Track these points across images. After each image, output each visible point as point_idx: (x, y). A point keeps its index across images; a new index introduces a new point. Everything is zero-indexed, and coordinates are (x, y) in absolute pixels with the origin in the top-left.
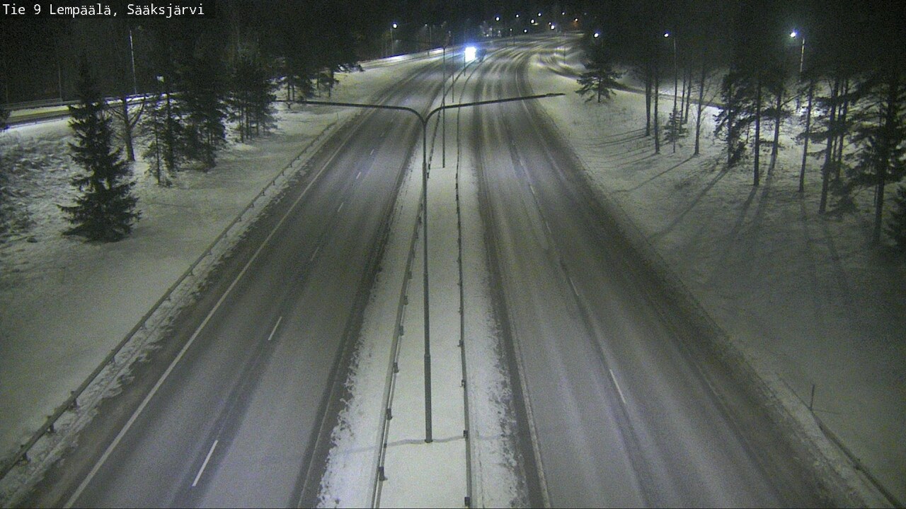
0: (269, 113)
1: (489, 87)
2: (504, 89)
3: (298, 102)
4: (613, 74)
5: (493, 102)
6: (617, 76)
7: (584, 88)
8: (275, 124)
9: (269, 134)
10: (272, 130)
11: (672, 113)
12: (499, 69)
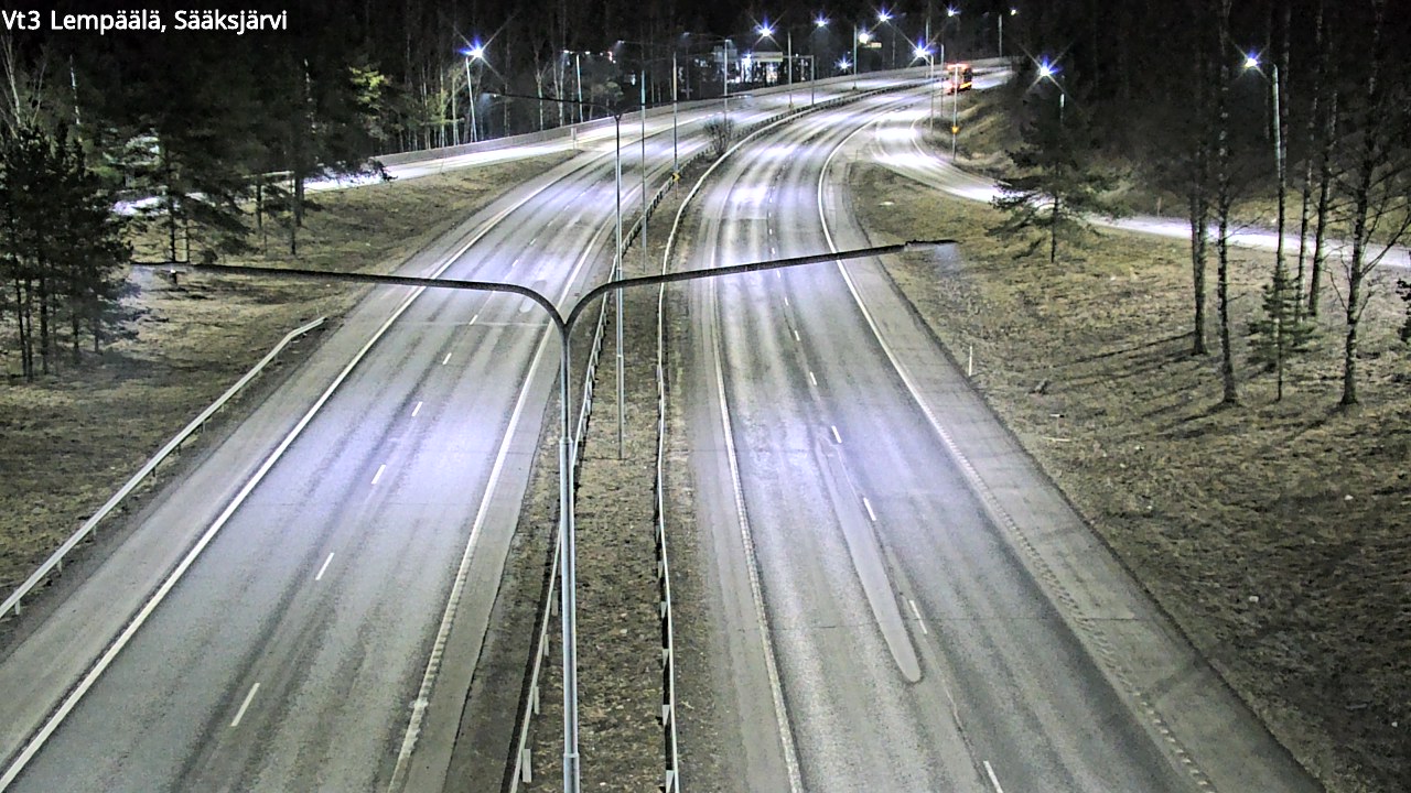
0: (114, 297)
1: (744, 224)
2: (788, 227)
3: (199, 267)
4: (1091, 180)
5: (752, 267)
6: (1104, 183)
7: (1013, 220)
8: (131, 326)
9: (114, 357)
10: (122, 345)
11: (1271, 284)
12: (769, 174)
